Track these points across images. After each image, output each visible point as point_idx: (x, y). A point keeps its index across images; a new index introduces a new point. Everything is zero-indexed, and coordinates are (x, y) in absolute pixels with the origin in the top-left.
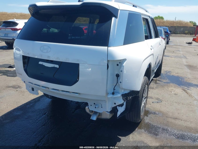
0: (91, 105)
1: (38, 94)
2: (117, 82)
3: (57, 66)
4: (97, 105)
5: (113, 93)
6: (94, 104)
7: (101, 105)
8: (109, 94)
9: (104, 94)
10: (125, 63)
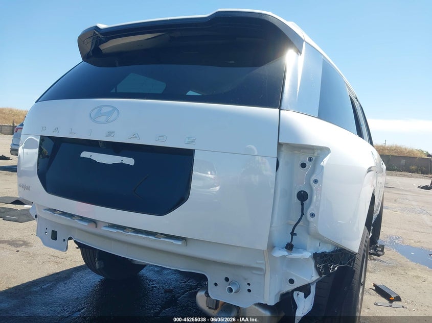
0: (216, 284)
1: (67, 249)
2: (303, 214)
3: (130, 161)
4: (234, 283)
5: (290, 247)
6: (227, 279)
7: (249, 284)
8: (276, 248)
9: (264, 246)
10: (326, 160)
